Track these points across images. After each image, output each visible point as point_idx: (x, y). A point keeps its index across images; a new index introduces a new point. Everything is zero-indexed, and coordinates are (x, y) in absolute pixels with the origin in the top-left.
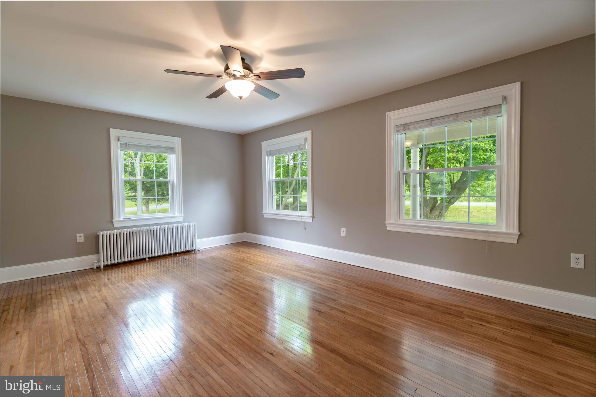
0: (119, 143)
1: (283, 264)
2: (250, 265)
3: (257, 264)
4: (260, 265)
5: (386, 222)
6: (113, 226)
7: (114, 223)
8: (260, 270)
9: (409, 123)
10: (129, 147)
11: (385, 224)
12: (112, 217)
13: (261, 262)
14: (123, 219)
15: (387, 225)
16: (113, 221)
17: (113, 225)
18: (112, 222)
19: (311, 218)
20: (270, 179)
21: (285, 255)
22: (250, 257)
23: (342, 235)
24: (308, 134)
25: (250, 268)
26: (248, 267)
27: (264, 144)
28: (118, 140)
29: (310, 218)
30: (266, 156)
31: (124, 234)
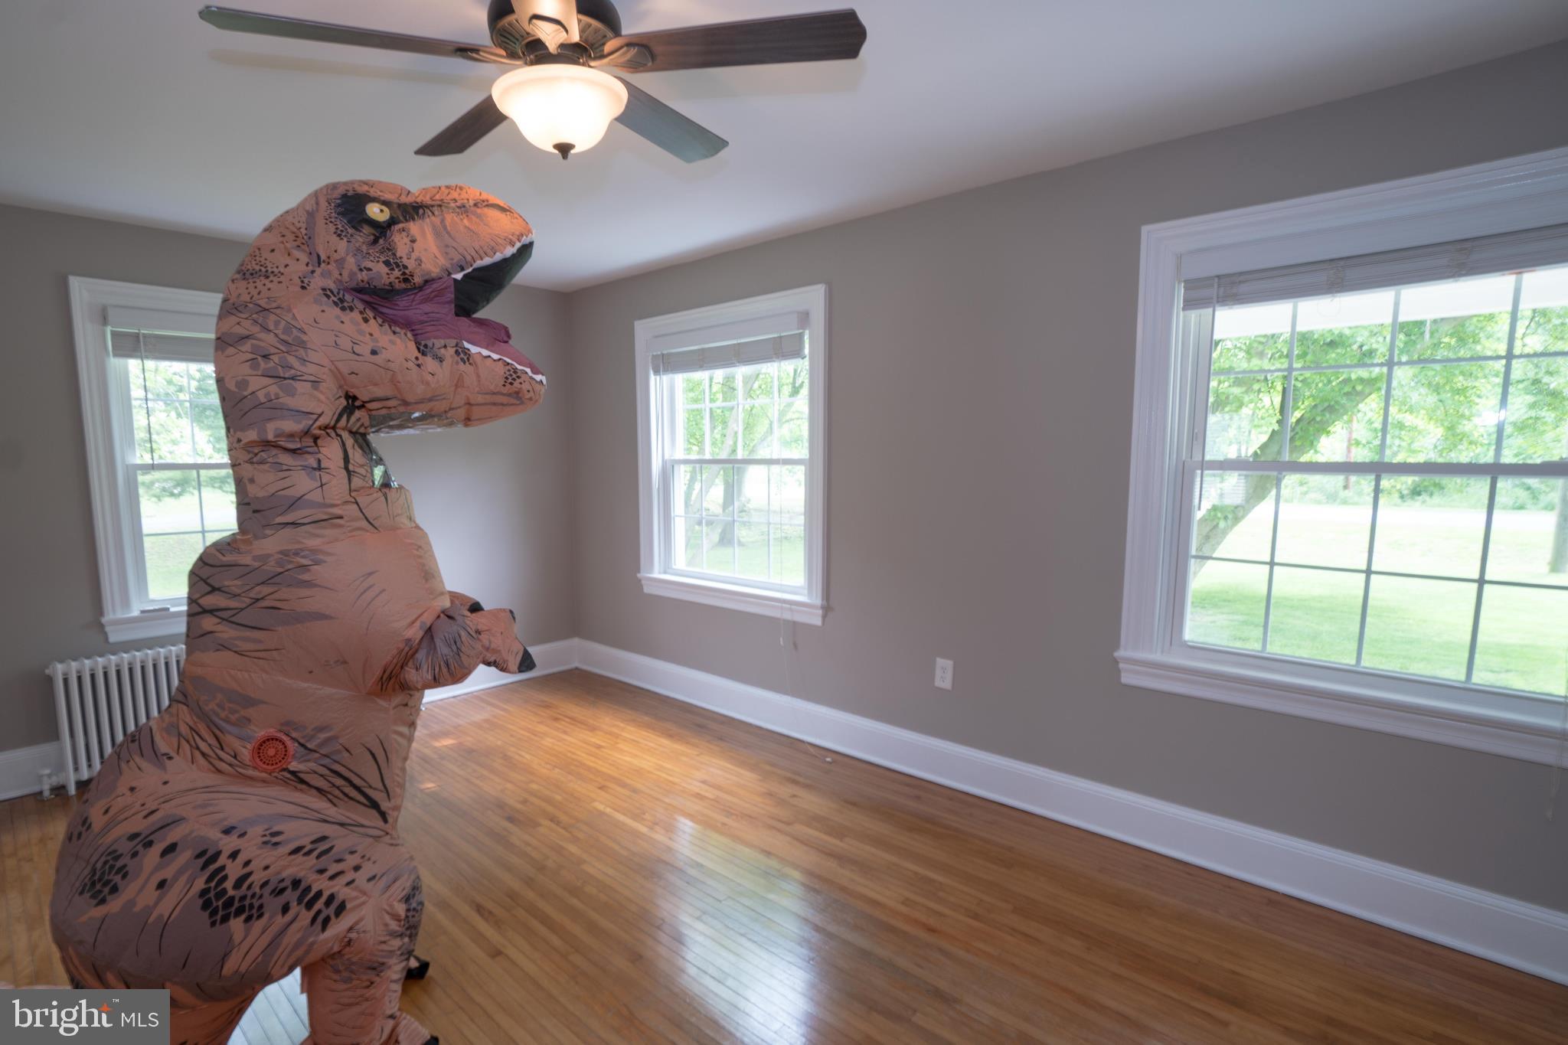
0: (109, 329)
1: (719, 788)
2: (600, 788)
3: (624, 785)
4: (635, 791)
5: (1121, 653)
6: (107, 639)
7: (108, 629)
8: (635, 817)
9: (1241, 274)
10: (145, 345)
11: (1116, 661)
12: (99, 611)
13: (639, 772)
14: (143, 612)
15: (1121, 665)
16: (104, 620)
17: (105, 635)
18: (102, 626)
19: (820, 612)
20: (666, 457)
21: (721, 739)
22: (599, 747)
23: (938, 683)
24: (813, 298)
25: (601, 807)
26: (595, 800)
27: (644, 330)
28: (105, 320)
29: (815, 611)
30: (652, 372)
31: (146, 670)
